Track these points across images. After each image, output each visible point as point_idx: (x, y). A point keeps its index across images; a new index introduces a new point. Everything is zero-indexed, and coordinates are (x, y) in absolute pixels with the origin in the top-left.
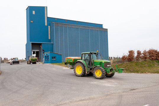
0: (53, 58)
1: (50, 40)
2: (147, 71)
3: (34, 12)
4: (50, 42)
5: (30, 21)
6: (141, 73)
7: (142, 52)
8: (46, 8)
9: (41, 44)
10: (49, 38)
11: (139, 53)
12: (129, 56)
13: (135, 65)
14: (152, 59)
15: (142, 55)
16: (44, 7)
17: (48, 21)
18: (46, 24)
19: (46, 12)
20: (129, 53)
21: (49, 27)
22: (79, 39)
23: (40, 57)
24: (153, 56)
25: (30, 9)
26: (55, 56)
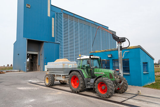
5: (25, 5)
10: (53, 36)
17: (51, 10)
18: (49, 15)
21: (53, 19)
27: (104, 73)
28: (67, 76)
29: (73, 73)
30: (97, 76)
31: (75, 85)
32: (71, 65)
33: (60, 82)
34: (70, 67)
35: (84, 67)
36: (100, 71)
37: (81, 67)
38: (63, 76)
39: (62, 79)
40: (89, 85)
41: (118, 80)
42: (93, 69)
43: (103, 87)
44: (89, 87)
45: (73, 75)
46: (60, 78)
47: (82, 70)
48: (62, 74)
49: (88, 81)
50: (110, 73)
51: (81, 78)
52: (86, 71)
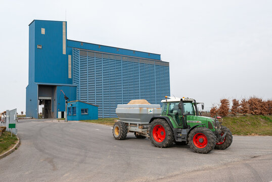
0: (82, 111)
1: (71, 79)
2: (252, 132)
3: (43, 31)
4: (72, 84)
5: (36, 46)
6: (244, 135)
7: (240, 102)
8: (64, 24)
9: (56, 86)
10: (70, 77)
11: (236, 103)
12: (222, 107)
13: (233, 122)
14: (256, 112)
15: (240, 106)
16: (61, 23)
17: (67, 46)
18: (64, 52)
19: (64, 31)
20: (221, 104)
21: (70, 56)
22: (122, 78)
23: (53, 110)
24: (257, 109)
25: (37, 25)
26: (86, 108)
27: (200, 122)
28: (145, 126)
29: (155, 121)
30: (192, 127)
31: (158, 139)
32: (152, 110)
33: (135, 134)
34: (150, 113)
35: (171, 114)
36: (194, 118)
37: (167, 113)
38: (139, 125)
39: (139, 130)
40: (180, 137)
41: (219, 130)
42: (185, 116)
43: (201, 140)
44: (180, 140)
45: (156, 124)
46: (136, 128)
47: (169, 117)
48: (138, 123)
49: (178, 133)
50: (209, 122)
51: (168, 128)
52: (174, 118)
